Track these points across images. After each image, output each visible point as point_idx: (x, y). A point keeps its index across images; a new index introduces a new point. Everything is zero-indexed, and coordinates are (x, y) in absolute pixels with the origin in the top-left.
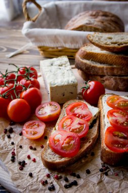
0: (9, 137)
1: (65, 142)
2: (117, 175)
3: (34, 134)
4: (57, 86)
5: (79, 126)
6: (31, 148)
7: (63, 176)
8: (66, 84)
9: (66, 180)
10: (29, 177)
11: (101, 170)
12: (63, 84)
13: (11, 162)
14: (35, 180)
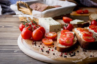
0: (36, 45)
1: (67, 40)
2: (91, 52)
3: (49, 42)
4: (53, 25)
5: (70, 36)
6: (49, 47)
7: (68, 53)
8: (56, 25)
9: (70, 54)
10: (53, 55)
11: (83, 51)
12: (55, 25)
13: (42, 52)
14: (57, 55)
